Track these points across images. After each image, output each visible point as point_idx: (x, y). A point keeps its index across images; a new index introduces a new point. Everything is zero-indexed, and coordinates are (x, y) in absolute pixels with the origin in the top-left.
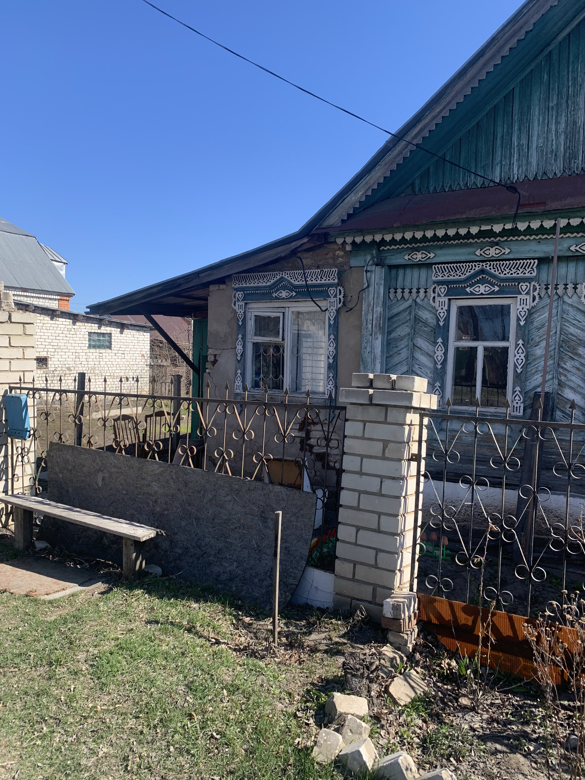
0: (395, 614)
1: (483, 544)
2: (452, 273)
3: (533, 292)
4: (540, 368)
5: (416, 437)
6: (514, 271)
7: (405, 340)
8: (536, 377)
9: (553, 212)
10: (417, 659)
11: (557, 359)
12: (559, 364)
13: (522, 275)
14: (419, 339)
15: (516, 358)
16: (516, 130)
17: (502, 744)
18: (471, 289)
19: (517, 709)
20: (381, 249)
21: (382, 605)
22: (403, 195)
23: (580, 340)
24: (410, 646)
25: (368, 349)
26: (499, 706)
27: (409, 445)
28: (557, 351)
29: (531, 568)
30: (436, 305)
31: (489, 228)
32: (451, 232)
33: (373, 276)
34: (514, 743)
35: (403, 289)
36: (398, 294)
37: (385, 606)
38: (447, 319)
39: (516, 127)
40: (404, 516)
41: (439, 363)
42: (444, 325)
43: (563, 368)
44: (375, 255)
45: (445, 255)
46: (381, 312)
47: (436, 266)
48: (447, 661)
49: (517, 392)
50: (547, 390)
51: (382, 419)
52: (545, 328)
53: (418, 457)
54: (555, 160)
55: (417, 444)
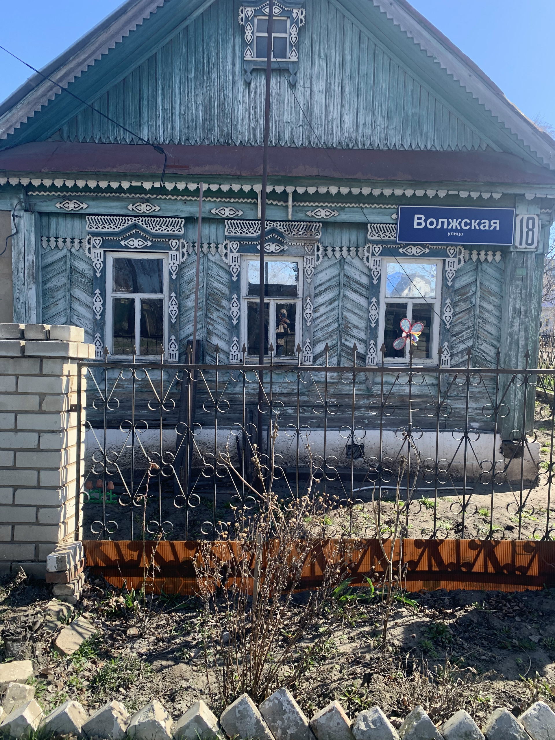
0: (60, 566)
1: (145, 482)
2: (106, 226)
3: (182, 248)
4: (191, 319)
5: (75, 388)
6: (164, 227)
7: (62, 290)
8: (188, 327)
9: (196, 176)
10: (85, 605)
11: (205, 310)
12: (206, 315)
13: (171, 232)
14: (76, 290)
15: (170, 309)
16: (160, 94)
17: (166, 659)
18: (126, 243)
19: (179, 623)
20: (29, 194)
21: (46, 561)
22: (50, 140)
23: (223, 294)
24: (77, 595)
25: (22, 300)
26: (164, 626)
27: (67, 396)
28: (204, 303)
29: (187, 496)
30: (92, 256)
31: (139, 184)
32: (103, 184)
33: (22, 221)
34: (177, 655)
35: (56, 238)
36: (51, 243)
37: (48, 562)
38: (104, 270)
39: (160, 91)
40: (65, 468)
41: (98, 314)
42: (101, 276)
43: (210, 318)
44: (22, 200)
45: (98, 207)
46: (33, 261)
47: (90, 217)
48: (115, 598)
49: (173, 341)
50: (198, 338)
51: (37, 372)
52: (194, 283)
53: (78, 408)
54: (196, 129)
55: (76, 394)
